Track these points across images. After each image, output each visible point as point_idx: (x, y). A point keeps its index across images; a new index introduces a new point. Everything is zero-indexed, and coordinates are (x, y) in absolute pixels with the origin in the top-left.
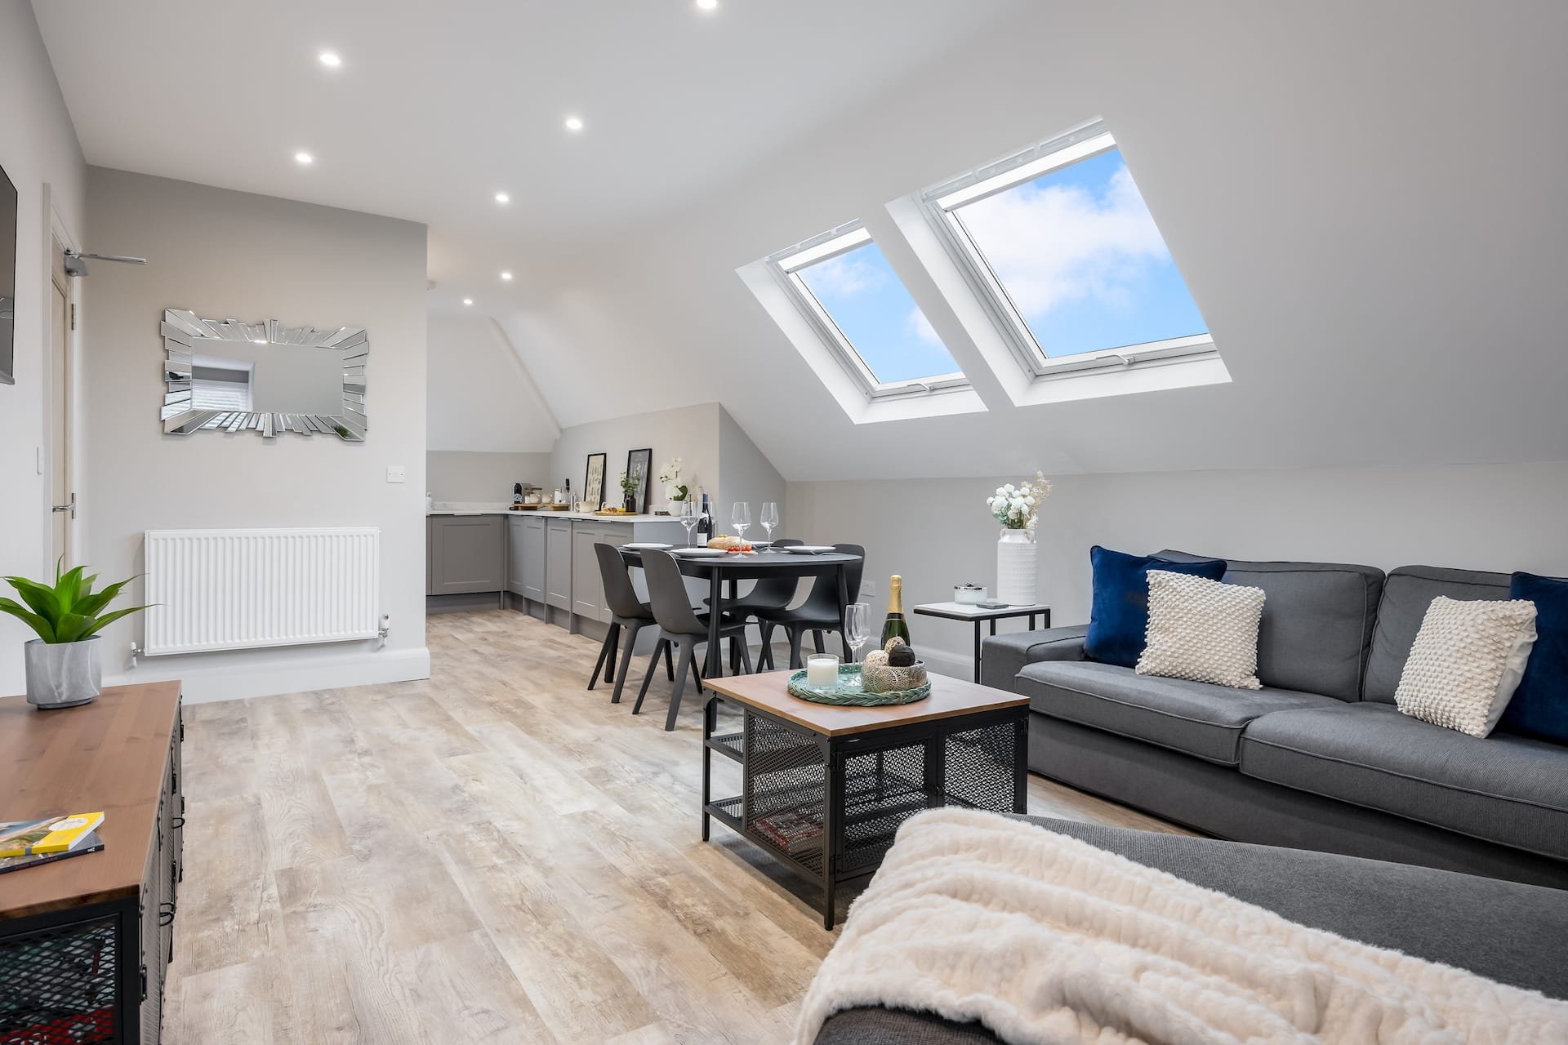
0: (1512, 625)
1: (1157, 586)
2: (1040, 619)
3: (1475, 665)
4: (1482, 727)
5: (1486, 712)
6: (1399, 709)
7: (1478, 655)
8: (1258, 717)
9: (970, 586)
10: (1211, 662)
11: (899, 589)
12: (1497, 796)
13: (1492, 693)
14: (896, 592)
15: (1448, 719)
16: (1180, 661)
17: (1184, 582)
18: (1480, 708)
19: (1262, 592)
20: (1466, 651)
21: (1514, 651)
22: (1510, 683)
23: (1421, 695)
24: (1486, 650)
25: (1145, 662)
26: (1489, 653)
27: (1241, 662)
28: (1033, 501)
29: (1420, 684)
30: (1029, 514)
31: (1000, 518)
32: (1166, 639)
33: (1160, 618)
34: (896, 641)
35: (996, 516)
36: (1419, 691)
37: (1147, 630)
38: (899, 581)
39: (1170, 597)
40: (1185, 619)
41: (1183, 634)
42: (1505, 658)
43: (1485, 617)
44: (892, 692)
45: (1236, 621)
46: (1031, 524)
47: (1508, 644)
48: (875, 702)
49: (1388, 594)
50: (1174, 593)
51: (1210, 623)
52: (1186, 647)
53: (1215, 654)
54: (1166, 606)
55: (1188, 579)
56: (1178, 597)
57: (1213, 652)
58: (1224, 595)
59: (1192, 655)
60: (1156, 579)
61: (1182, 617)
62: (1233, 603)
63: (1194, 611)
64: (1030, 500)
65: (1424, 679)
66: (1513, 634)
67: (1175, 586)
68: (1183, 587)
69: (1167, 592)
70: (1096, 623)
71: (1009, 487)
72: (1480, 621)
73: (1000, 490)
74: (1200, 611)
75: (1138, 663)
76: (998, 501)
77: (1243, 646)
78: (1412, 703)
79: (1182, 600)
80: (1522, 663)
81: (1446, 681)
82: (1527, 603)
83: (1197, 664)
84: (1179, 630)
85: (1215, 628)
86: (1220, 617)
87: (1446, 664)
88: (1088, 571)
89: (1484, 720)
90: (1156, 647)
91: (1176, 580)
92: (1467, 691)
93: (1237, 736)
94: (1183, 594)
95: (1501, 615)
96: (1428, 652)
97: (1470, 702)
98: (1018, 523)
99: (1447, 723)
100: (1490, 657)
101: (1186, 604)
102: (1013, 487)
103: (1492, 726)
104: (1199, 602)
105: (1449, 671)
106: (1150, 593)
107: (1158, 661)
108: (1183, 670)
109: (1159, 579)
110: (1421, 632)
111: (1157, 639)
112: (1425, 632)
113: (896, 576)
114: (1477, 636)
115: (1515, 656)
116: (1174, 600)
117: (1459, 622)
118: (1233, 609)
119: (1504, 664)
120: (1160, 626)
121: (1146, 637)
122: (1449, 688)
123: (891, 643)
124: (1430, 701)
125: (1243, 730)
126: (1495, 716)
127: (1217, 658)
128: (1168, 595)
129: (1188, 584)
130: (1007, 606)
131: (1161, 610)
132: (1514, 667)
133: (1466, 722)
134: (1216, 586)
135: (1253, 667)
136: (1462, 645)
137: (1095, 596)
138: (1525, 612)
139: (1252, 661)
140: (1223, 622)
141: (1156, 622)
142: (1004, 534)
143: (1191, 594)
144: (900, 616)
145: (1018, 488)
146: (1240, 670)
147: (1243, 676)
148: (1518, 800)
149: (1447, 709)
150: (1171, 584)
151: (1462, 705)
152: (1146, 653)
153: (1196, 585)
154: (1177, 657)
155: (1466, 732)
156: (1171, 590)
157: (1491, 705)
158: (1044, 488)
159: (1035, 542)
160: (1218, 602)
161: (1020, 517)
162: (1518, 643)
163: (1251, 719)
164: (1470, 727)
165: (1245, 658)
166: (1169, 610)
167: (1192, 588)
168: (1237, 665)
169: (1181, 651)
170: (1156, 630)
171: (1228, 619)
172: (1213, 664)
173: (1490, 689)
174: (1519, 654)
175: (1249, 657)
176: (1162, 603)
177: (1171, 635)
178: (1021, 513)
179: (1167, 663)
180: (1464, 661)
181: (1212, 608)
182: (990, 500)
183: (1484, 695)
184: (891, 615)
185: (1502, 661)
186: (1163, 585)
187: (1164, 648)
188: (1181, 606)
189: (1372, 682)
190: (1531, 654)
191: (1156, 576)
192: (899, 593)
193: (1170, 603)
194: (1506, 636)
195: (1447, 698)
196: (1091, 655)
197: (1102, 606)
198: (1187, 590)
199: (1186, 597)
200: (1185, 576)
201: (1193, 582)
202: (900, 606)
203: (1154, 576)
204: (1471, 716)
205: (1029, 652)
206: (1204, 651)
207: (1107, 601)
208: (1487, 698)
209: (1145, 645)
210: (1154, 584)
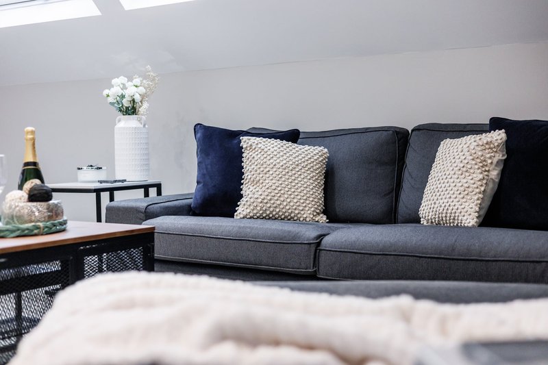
0: (491, 149)
1: (248, 149)
2: (153, 191)
3: (470, 177)
4: (475, 220)
5: (477, 209)
6: (422, 222)
7: (472, 171)
8: (329, 234)
9: (91, 166)
10: (292, 204)
11: (33, 140)
12: (487, 259)
13: (481, 196)
14: (31, 143)
15: (454, 219)
16: (268, 205)
17: (269, 144)
18: (474, 207)
19: (326, 150)
20: (465, 169)
21: (493, 166)
22: (492, 188)
23: (436, 206)
24: (476, 167)
25: (242, 210)
26: (479, 168)
27: (313, 203)
28: (144, 91)
29: (436, 198)
30: (141, 102)
31: (116, 105)
32: (257, 189)
33: (252, 173)
34: (33, 183)
35: (112, 104)
36: (435, 203)
37: (242, 184)
38: (33, 132)
39: (259, 156)
40: (271, 172)
41: (270, 184)
42: (488, 171)
43: (476, 144)
44: (33, 224)
45: (308, 172)
46: (143, 109)
47: (489, 161)
48: (17, 233)
49: (411, 145)
50: (262, 153)
51: (290, 174)
52: (273, 194)
53: (294, 198)
54: (256, 163)
55: (272, 142)
56: (265, 156)
57: (292, 196)
58: (299, 153)
59: (277, 200)
60: (248, 143)
61: (269, 171)
62: (306, 158)
63: (278, 166)
64: (142, 90)
65: (438, 194)
66: (492, 154)
67: (263, 147)
68: (269, 148)
69: (257, 153)
70: (201, 185)
71: (123, 79)
72: (472, 147)
73: (114, 81)
74: (282, 166)
75: (236, 211)
76: (114, 91)
77: (314, 190)
78: (430, 214)
79: (268, 158)
80: (498, 174)
81: (452, 192)
82: (500, 132)
83: (281, 206)
84: (267, 181)
85: (293, 178)
86: (297, 170)
87: (452, 180)
88: (192, 145)
89: (476, 214)
90: (250, 196)
91: (263, 143)
92: (466, 197)
93: (314, 248)
94: (269, 153)
95: (485, 142)
96: (440, 175)
97: (467, 204)
98: (131, 110)
99: (453, 222)
100: (479, 171)
101: (271, 161)
102: (126, 79)
103: (481, 219)
104: (281, 159)
105: (454, 184)
106: (244, 155)
107: (252, 207)
108: (271, 212)
109: (250, 143)
110: (435, 163)
111: (251, 190)
112: (438, 162)
113: (30, 129)
114: (471, 158)
115: (494, 169)
116: (262, 158)
117: (460, 150)
118: (306, 163)
119: (488, 176)
120: (252, 179)
121: (241, 190)
122: (455, 196)
123: (28, 185)
124: (442, 208)
125: (319, 244)
126: (483, 212)
127: (295, 201)
128: (258, 155)
129: (272, 146)
130: (125, 181)
131: (252, 167)
132: (493, 177)
133: (465, 218)
134: (293, 147)
135: (321, 207)
136: (462, 165)
137: (199, 163)
138: (500, 137)
139: (321, 202)
140: (299, 173)
141: (249, 177)
142: (119, 121)
143: (275, 153)
144: (35, 164)
145: (130, 79)
146: (313, 209)
147: (315, 214)
148: (500, 259)
149: (454, 211)
150: (259, 146)
151: (463, 207)
152: (243, 202)
153: (279, 146)
154: (267, 203)
155: (466, 225)
156: (259, 151)
157: (480, 204)
158: (153, 80)
159: (146, 126)
160: (295, 158)
161: (134, 104)
162: (495, 160)
163: (324, 235)
164: (468, 221)
165: (316, 200)
166: (259, 166)
167: (275, 148)
168: (310, 206)
169: (269, 198)
170: (250, 183)
171: (303, 171)
172: (293, 206)
173: (480, 193)
174: (496, 168)
175: (319, 199)
176: (253, 161)
177: (261, 186)
178: (134, 100)
179: (259, 208)
180: (463, 176)
181: (291, 163)
182: (106, 92)
183: (476, 197)
184: (27, 164)
185: (486, 173)
186: (254, 147)
187: (256, 196)
188: (268, 163)
189: (403, 208)
190: (503, 169)
191: (247, 141)
192: (34, 144)
193: (259, 161)
194: (488, 156)
195: (453, 204)
196: (197, 212)
197: (205, 170)
198: (272, 150)
199: (271, 156)
200: (269, 140)
201: (276, 144)
202: (34, 155)
203: (245, 141)
204: (469, 213)
205: (147, 210)
206: (286, 196)
207: (209, 167)
208: (478, 199)
209: (241, 196)
210: (247, 147)
